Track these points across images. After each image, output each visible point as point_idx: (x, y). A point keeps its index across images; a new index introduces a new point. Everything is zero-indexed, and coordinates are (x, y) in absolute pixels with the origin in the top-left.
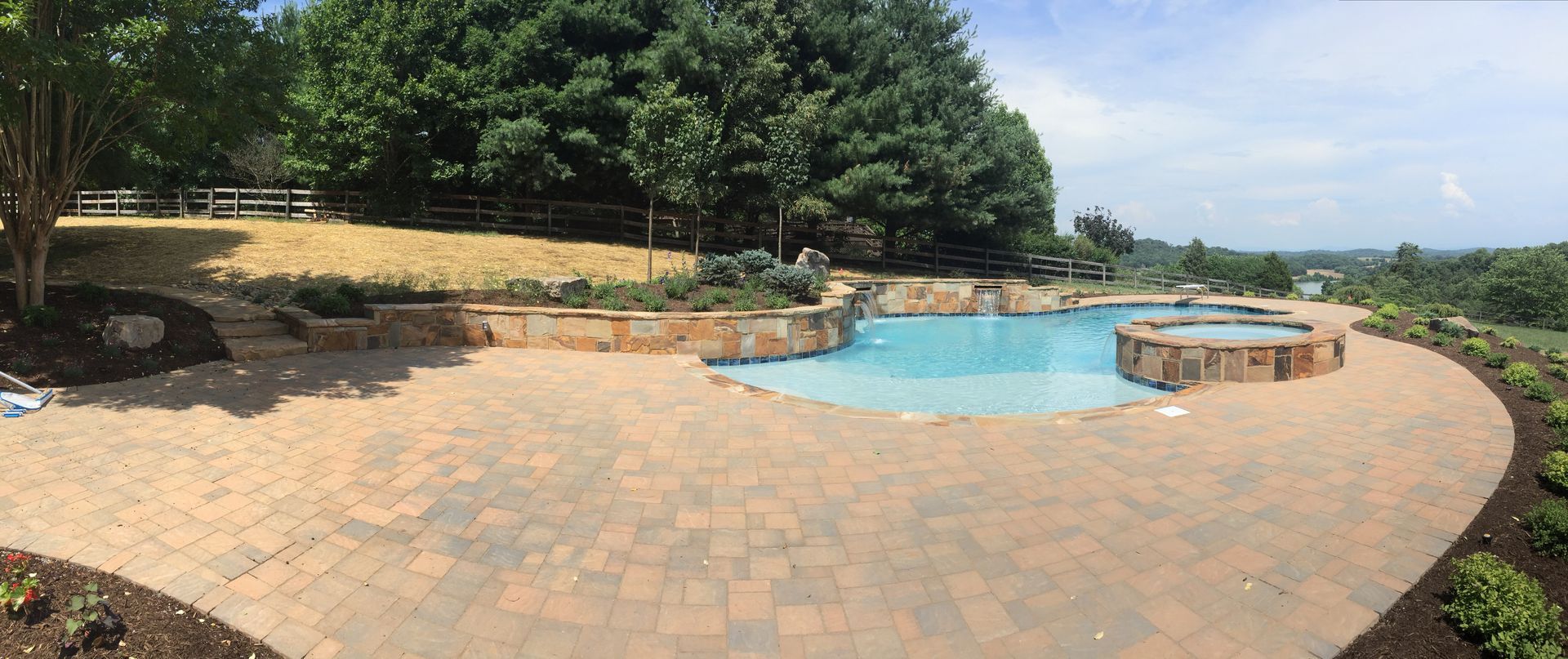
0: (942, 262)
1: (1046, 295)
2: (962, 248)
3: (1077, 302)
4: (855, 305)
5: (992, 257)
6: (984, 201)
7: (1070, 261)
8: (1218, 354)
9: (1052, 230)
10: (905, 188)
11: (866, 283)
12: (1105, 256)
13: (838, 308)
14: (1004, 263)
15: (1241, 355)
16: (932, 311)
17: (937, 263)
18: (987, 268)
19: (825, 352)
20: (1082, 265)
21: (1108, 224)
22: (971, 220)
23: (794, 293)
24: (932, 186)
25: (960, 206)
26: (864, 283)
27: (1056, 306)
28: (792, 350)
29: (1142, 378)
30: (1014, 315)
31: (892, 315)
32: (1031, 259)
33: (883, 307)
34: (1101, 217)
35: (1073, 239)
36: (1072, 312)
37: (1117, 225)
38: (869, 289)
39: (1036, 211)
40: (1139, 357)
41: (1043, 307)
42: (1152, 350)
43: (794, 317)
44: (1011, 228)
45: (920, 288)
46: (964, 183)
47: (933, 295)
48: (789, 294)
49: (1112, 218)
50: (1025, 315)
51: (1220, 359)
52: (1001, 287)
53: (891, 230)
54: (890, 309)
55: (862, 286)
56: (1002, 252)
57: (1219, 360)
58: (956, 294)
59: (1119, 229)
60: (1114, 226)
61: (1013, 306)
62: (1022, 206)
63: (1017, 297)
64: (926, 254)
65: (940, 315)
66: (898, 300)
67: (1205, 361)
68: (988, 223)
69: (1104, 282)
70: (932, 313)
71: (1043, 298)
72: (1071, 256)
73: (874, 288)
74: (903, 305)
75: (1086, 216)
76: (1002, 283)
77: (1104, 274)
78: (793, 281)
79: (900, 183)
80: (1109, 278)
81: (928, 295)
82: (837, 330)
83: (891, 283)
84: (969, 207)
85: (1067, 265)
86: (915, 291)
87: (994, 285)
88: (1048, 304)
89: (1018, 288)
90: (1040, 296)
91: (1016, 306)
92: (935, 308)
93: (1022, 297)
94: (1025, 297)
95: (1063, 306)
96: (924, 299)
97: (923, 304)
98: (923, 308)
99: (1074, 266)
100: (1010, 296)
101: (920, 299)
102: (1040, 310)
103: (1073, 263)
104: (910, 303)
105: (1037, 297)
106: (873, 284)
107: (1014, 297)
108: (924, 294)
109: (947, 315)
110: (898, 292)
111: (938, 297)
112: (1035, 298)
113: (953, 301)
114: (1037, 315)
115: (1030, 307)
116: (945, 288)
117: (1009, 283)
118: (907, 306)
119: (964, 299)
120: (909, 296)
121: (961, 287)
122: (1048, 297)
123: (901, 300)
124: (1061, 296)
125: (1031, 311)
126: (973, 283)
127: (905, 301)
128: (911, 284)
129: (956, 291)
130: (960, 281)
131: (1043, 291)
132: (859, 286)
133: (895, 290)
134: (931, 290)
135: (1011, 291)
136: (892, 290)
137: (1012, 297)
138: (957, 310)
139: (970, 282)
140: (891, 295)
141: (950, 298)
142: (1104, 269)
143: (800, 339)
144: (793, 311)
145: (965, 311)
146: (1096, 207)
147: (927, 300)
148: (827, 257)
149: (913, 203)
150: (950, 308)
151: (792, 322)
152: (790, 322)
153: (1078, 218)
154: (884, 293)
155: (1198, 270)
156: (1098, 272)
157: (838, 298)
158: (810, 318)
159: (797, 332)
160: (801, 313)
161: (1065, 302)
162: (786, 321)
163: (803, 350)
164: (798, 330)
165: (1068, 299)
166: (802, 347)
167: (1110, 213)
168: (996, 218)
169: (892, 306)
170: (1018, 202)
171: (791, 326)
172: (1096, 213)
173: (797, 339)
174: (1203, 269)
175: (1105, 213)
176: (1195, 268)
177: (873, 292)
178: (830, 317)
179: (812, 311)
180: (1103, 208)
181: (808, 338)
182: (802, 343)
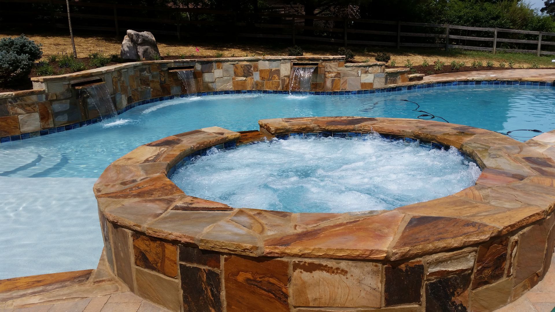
1: (366, 72)
3: (419, 79)
5: (405, 29)
7: (496, 30)
11: (187, 62)
16: (259, 88)
17: (346, 38)
26: (183, 62)
27: (379, 84)
30: (330, 94)
31: (220, 93)
32: (448, 30)
33: (210, 85)
36: (404, 90)
38: (192, 68)
41: (363, 85)
45: (246, 65)
47: (258, 72)
50: (341, 93)
52: (317, 64)
54: (219, 87)
55: (181, 65)
58: (278, 72)
61: (329, 84)
63: (333, 75)
65: (265, 92)
66: (226, 78)
70: (258, 89)
71: (363, 75)
72: (501, 26)
76: (318, 60)
77: (540, 43)
80: (545, 48)
81: (254, 73)
83: (217, 62)
85: (492, 35)
86: (242, 69)
87: (311, 62)
88: (370, 82)
89: (334, 65)
90: (360, 74)
91: (332, 86)
92: (261, 85)
93: (338, 74)
94: (342, 75)
95: (391, 83)
96: (251, 77)
97: (250, 81)
98: (250, 86)
99: (501, 35)
100: (326, 73)
101: (246, 77)
102: (360, 88)
103: (498, 33)
104: (237, 81)
105: (356, 74)
106: (197, 64)
107: (330, 75)
108: (250, 72)
109: (271, 93)
110: (225, 71)
111: (263, 75)
112: (353, 75)
113: (276, 79)
114: (355, 94)
115: (347, 85)
116: (268, 66)
117: (324, 60)
118: (236, 84)
119: (285, 76)
120: (236, 74)
121: (282, 64)
122: (370, 74)
123: (229, 78)
124: (387, 73)
125: (348, 89)
126: (292, 61)
127: (233, 79)
128: (237, 62)
129: (277, 69)
130: (281, 58)
131: (363, 68)
132: (174, 65)
133: (222, 68)
134: (256, 68)
135: (327, 68)
136: (219, 68)
137: (328, 75)
138: (279, 88)
139: (289, 59)
140: (217, 73)
141: (272, 76)
142: (541, 39)
145: (285, 89)
147: (253, 78)
148: (154, 39)
150: (274, 86)
154: (209, 72)
156: (534, 42)
157: (42, 82)
161: (395, 80)
165: (400, 77)
169: (219, 84)
177: (196, 70)
178: (18, 103)
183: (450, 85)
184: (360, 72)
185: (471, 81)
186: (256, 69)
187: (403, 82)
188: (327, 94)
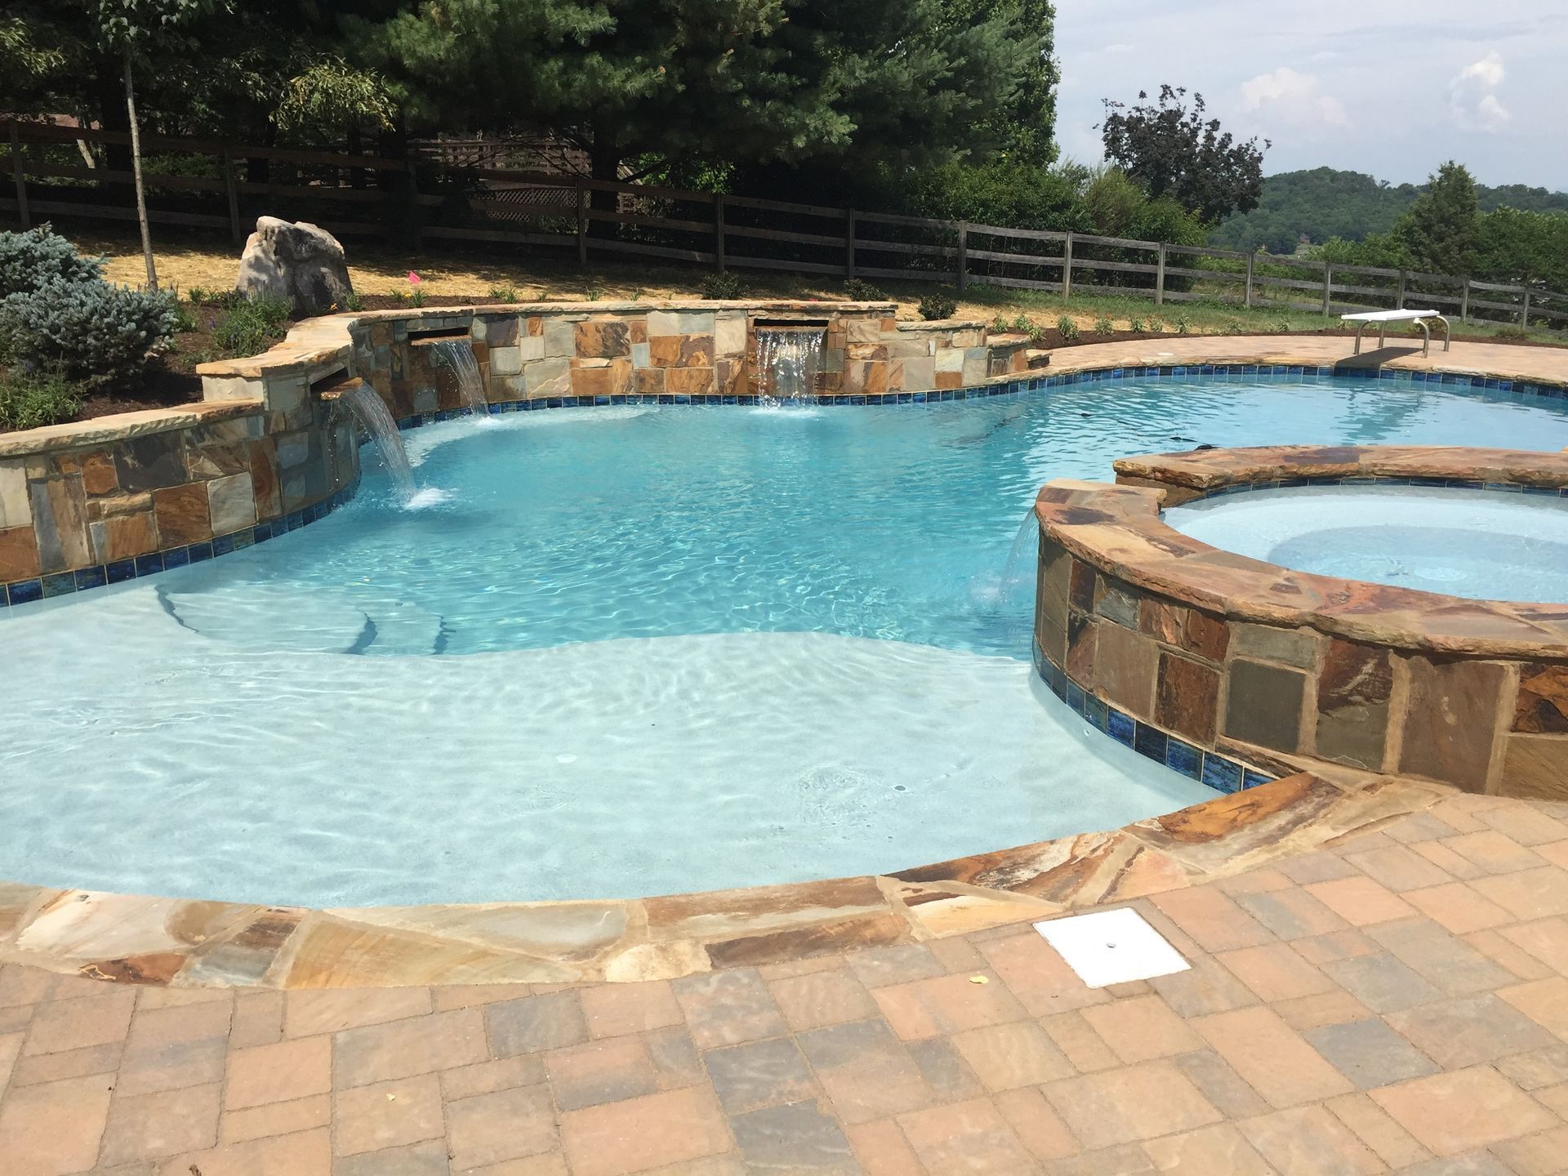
0: (735, 245)
1: (947, 345)
2: (786, 207)
3: (1044, 362)
5: (864, 231)
6: (831, 78)
7: (1069, 239)
8: (1383, 664)
10: (599, 41)
11: (453, 315)
12: (1167, 223)
13: (241, 410)
14: (896, 247)
16: (647, 390)
18: (852, 260)
19: (200, 553)
20: (1103, 247)
21: (1194, 132)
22: (789, 134)
23: (94, 372)
24: (681, 37)
25: (761, 94)
26: (445, 316)
27: (975, 376)
28: (59, 560)
29: (1091, 698)
30: (860, 401)
31: (537, 404)
32: (963, 236)
33: (510, 382)
34: (1177, 114)
35: (1085, 176)
36: (1023, 392)
37: (1218, 135)
38: (464, 331)
39: (971, 103)
40: (1084, 622)
41: (940, 377)
43: (51, 454)
44: (905, 153)
45: (612, 325)
46: (766, 29)
47: (647, 345)
48: (75, 374)
49: (1205, 117)
50: (889, 400)
51: (1387, 685)
52: (825, 323)
53: (604, 164)
54: (533, 387)
55: (440, 325)
56: (893, 219)
57: (1382, 688)
58: (707, 343)
59: (1224, 144)
60: (1209, 138)
61: (856, 374)
62: (933, 91)
63: (868, 351)
64: (694, 226)
65: (666, 400)
66: (553, 361)
67: (1324, 685)
68: (834, 140)
69: (1160, 293)
70: (645, 391)
71: (941, 352)
72: (1074, 227)
73: (480, 329)
74: (567, 374)
75: (1135, 114)
76: (830, 311)
77: (1161, 271)
78: (86, 332)
79: (584, 26)
80: (1171, 283)
81: (633, 346)
82: (246, 481)
83: (528, 314)
84: (791, 97)
85: (1060, 251)
86: (598, 334)
87: (806, 318)
88: (955, 370)
89: (870, 325)
90: (932, 349)
91: (866, 377)
92: (653, 381)
93: (882, 351)
94: (890, 352)
95: (997, 374)
96: (623, 358)
97: (620, 371)
98: (620, 382)
99: (1080, 250)
100: (850, 347)
101: (610, 358)
102: (931, 387)
103: (1074, 244)
104: (584, 371)
105: (924, 349)
106: (475, 319)
107: (860, 351)
108: (622, 345)
109: (685, 402)
110: (552, 341)
111: (660, 353)
112: (918, 353)
113: (700, 363)
114: (921, 400)
115: (903, 379)
116: (677, 325)
117: (845, 313)
118: (578, 378)
119: (727, 356)
120: (582, 349)
121: (720, 324)
122: (954, 351)
123: (560, 361)
124: (991, 347)
125: (905, 390)
126: (750, 313)
127: (572, 364)
128: (585, 315)
129: (705, 335)
130: (716, 307)
131: (940, 333)
132: (423, 324)
133: (542, 333)
134: (640, 334)
135: (851, 333)
136: (533, 333)
137: (854, 352)
138: (710, 389)
139: (742, 309)
140: (529, 347)
141: (691, 356)
142: (1162, 260)
143: (87, 523)
144: (43, 439)
145: (729, 391)
146: (1166, 88)
147: (629, 361)
148: (338, 245)
149: (628, 86)
150: (693, 381)
151: (47, 473)
152: (38, 472)
153: (1115, 120)
154: (508, 343)
155: (1446, 251)
156: (1147, 268)
157: (249, 379)
158: (118, 454)
159: (71, 503)
160: (81, 443)
161: (1005, 365)
162: (21, 471)
163: (109, 557)
164: (75, 498)
165: (1012, 356)
166: (101, 546)
167: (1202, 103)
168: (856, 127)
169: (535, 379)
170: (920, 81)
171: (42, 490)
172: (1163, 105)
173: (77, 526)
174: (1461, 249)
175: (1187, 104)
176: (1437, 247)
177: (474, 339)
178: (207, 443)
179: (122, 431)
180: (1183, 91)
181: (121, 518)
182: (99, 535)
183: (1108, 377)
184: (932, 344)
185: (1150, 368)
186: (640, 336)
187: (1018, 369)
188: (853, 403)
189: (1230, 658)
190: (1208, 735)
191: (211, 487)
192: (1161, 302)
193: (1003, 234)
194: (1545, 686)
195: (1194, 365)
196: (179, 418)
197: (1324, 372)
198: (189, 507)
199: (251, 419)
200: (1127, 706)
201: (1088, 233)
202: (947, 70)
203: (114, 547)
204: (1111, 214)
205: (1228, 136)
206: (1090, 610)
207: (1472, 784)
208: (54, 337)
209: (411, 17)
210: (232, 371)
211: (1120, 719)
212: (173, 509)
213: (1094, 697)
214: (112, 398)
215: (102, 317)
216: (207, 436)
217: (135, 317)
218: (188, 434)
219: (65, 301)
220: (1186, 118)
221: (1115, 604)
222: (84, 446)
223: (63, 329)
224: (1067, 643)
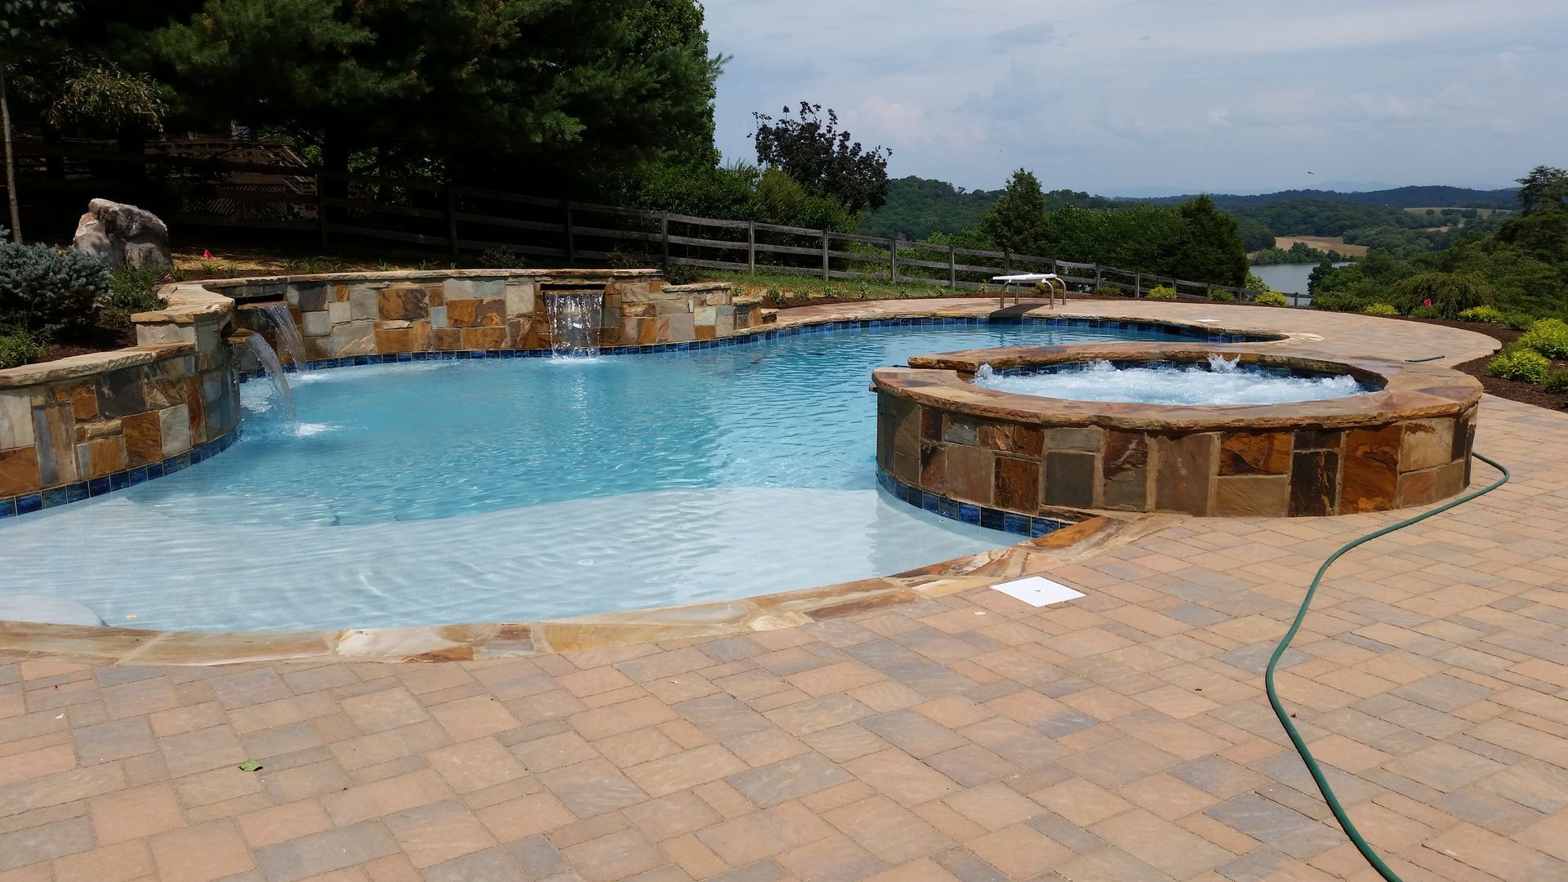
1: (703, 303)
3: (773, 318)
4: (231, 340)
5: (580, 219)
6: (556, 87)
7: (752, 227)
8: (1141, 442)
9: (712, 157)
10: (360, 53)
11: (271, 283)
12: (825, 215)
13: (180, 352)
14: (609, 232)
15: (1203, 446)
16: (445, 347)
17: (454, 234)
18: (571, 244)
19: (155, 473)
20: (776, 235)
21: (830, 142)
22: (526, 132)
23: (49, 322)
25: (497, 98)
26: (265, 284)
27: (724, 330)
28: (54, 477)
29: (944, 499)
30: (635, 351)
31: (343, 362)
32: (663, 224)
33: (320, 342)
34: (814, 127)
35: (757, 176)
36: (762, 341)
37: (850, 144)
38: (279, 298)
39: (672, 112)
40: (934, 450)
41: (699, 330)
42: (968, 433)
43: (50, 386)
44: (618, 152)
45: (412, 291)
46: (503, 43)
47: (444, 308)
48: (35, 324)
49: (839, 129)
50: (659, 349)
51: (1145, 455)
52: (601, 287)
53: (336, 155)
54: (340, 346)
55: (260, 291)
57: (1142, 458)
58: (500, 305)
59: (855, 151)
60: (843, 146)
61: (631, 329)
62: (642, 99)
63: (640, 309)
64: (427, 213)
65: (462, 355)
66: (359, 323)
67: (1106, 461)
68: (568, 138)
69: (828, 273)
70: (443, 349)
71: (698, 310)
72: (751, 216)
74: (372, 335)
75: (781, 126)
76: (605, 277)
77: (826, 254)
78: (43, 287)
79: (347, 39)
80: (835, 264)
81: (431, 310)
82: (184, 411)
83: (337, 283)
84: (521, 102)
85: (744, 236)
86: (399, 300)
87: (586, 283)
88: (710, 324)
89: (641, 288)
90: (691, 307)
91: (639, 333)
92: (451, 340)
93: (651, 309)
94: (658, 310)
95: (741, 327)
96: (423, 320)
97: (420, 331)
98: (420, 341)
99: (760, 236)
100: (624, 306)
101: (411, 320)
102: (693, 338)
103: (756, 231)
104: (387, 331)
105: (685, 307)
106: (289, 287)
107: (633, 310)
108: (422, 308)
109: (480, 357)
110: (357, 305)
111: (457, 315)
112: (680, 310)
113: (494, 323)
114: (684, 349)
115: (669, 332)
116: (472, 291)
117: (619, 278)
118: (382, 338)
119: (518, 316)
120: (385, 313)
121: (510, 288)
122: (708, 308)
123: (365, 322)
124: (735, 305)
125: (672, 340)
126: (537, 279)
127: (376, 326)
128: (387, 283)
129: (497, 298)
130: (507, 274)
131: (696, 294)
132: (247, 291)
133: (348, 299)
134: (437, 297)
135: (625, 295)
136: (340, 299)
137: (628, 310)
138: (503, 344)
139: (529, 276)
140: (338, 311)
141: (484, 317)
142: (826, 245)
143: (75, 445)
144: (46, 372)
145: (521, 347)
146: (804, 104)
147: (429, 323)
148: (161, 223)
149: (382, 88)
150: (488, 339)
151: (46, 402)
152: (40, 400)
153: (764, 130)
154: (318, 307)
155: (1024, 242)
156: (814, 252)
157: (182, 325)
158: (98, 384)
159: (63, 427)
160: (72, 376)
161: (746, 320)
162: (26, 399)
163: (90, 474)
164: (66, 422)
165: (751, 313)
166: (86, 465)
167: (835, 117)
168: (585, 127)
169: (343, 339)
170: (632, 91)
171: (42, 413)
172: (804, 119)
173: (68, 447)
174: (1036, 240)
175: (824, 121)
176: (1016, 239)
177: (290, 305)
178: (158, 377)
179: (103, 366)
180: (819, 107)
181: (100, 440)
182: (84, 455)
184: (691, 303)
185: (853, 322)
186: (438, 301)
187: (756, 323)
188: (629, 353)
189: (1045, 452)
190: (1034, 505)
191: (163, 414)
192: (827, 279)
193: (698, 223)
194: (1235, 445)
195: (886, 319)
196: (140, 355)
197: (981, 322)
198: (147, 433)
199: (186, 358)
200: (972, 499)
201: (764, 222)
202: (656, 82)
203: (95, 465)
204: (781, 206)
205: (858, 145)
206: (939, 439)
207: (1199, 511)
208: (16, 291)
209: (180, 26)
210: (166, 319)
211: (969, 509)
212: (136, 433)
213: (947, 498)
214: (61, 344)
215: (55, 274)
216: (158, 372)
217: (84, 274)
218: (146, 369)
219: (20, 261)
220: (823, 130)
221: (959, 431)
222: (73, 378)
223: (24, 284)
224: (921, 469)
